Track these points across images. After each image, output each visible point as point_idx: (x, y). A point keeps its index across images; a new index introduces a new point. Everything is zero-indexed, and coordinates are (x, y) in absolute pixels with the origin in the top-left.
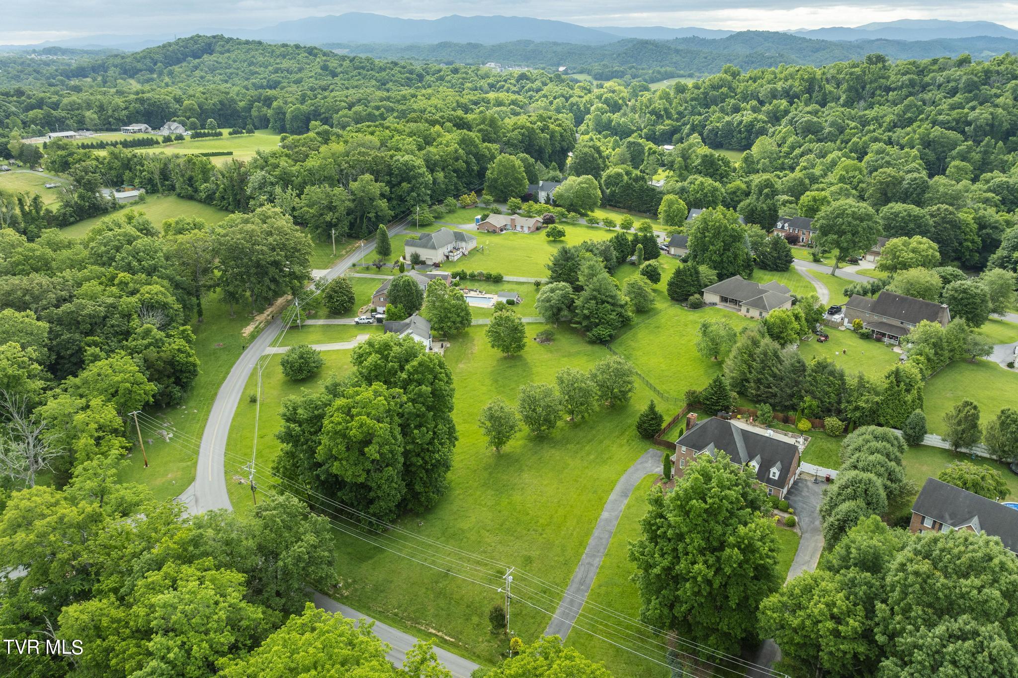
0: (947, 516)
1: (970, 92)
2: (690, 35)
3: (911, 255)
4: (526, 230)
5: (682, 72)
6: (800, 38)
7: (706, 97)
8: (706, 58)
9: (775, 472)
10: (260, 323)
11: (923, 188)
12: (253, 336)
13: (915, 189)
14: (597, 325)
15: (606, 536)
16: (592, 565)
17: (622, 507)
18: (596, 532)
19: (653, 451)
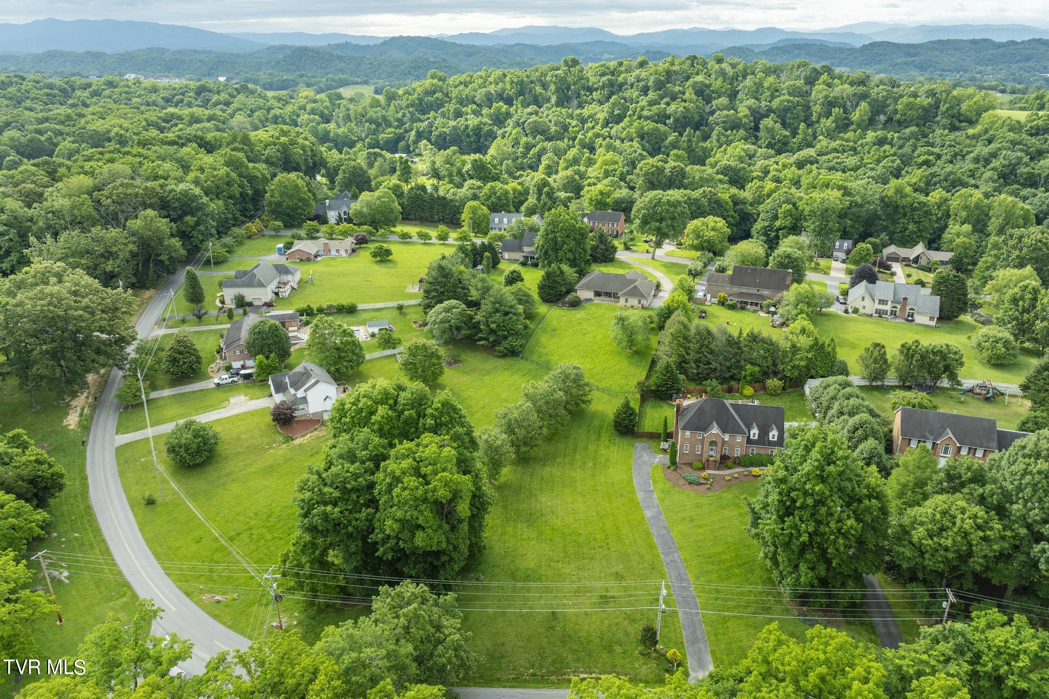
0: (928, 434)
1: (660, 89)
2: (342, 41)
3: (712, 233)
4: (343, 253)
5: (356, 79)
6: (451, 44)
7: (421, 103)
8: (371, 64)
9: (773, 434)
10: (83, 409)
11: (682, 174)
12: (86, 426)
13: (677, 176)
14: (505, 338)
15: (665, 532)
16: (676, 562)
17: (657, 502)
18: (654, 531)
19: (639, 445)
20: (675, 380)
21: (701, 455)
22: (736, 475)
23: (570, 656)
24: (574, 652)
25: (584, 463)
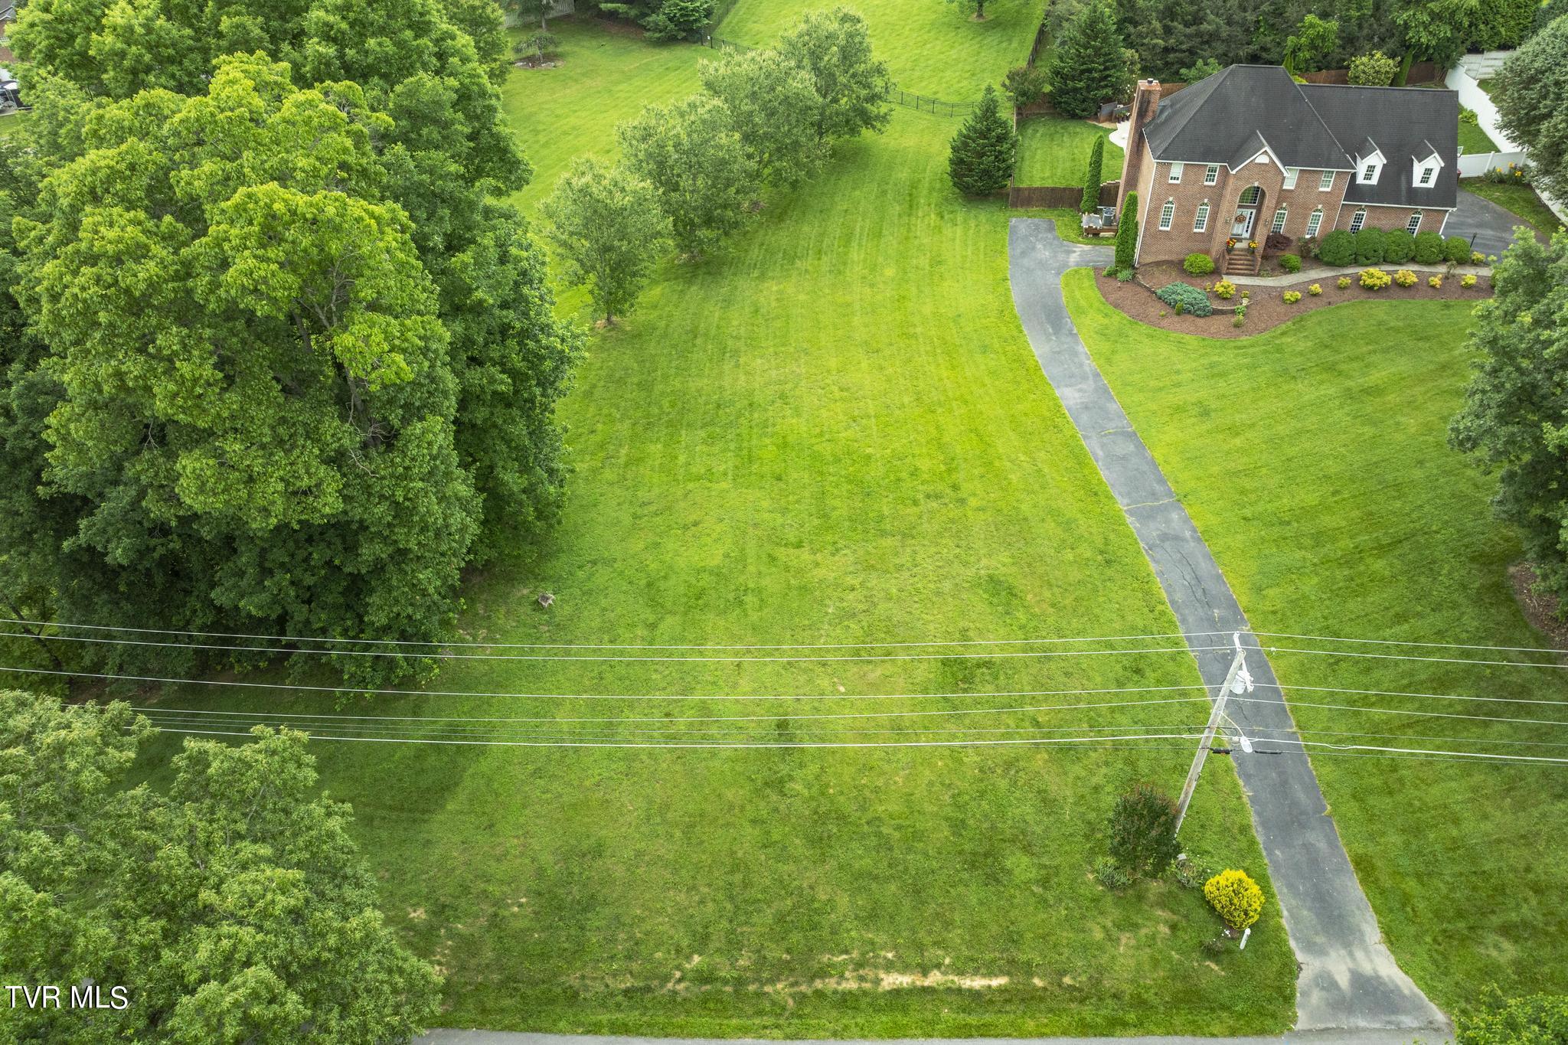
9: (1428, 168)
15: (1128, 448)
16: (1177, 538)
17: (1089, 365)
18: (1092, 446)
19: (1022, 222)
20: (1112, 63)
21: (1209, 236)
22: (1316, 288)
23: (843, 901)
24: (860, 881)
25: (873, 268)
